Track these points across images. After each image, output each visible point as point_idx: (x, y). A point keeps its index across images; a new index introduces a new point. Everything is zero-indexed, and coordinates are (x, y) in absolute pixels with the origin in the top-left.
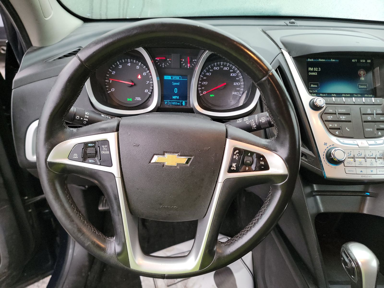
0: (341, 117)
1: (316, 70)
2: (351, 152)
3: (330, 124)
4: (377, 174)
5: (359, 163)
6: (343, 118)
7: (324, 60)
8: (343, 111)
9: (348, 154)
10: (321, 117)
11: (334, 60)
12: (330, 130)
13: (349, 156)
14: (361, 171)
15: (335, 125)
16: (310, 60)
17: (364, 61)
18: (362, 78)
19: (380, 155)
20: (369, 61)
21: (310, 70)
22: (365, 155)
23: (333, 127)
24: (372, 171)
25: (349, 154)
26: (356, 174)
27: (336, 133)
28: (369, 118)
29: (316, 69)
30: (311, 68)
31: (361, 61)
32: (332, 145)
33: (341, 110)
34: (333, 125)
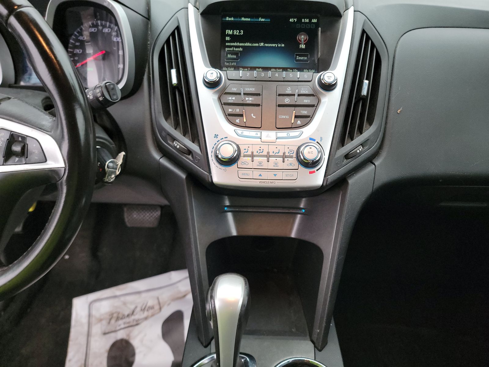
0: (247, 99)
1: (237, 34)
2: (249, 147)
3: (230, 109)
4: (282, 180)
5: (259, 164)
6: (249, 100)
7: (249, 20)
8: (252, 90)
9: (245, 151)
10: (219, 99)
11: (263, 20)
12: (229, 117)
13: (245, 154)
14: (260, 175)
15: (236, 110)
16: (230, 19)
17: (307, 21)
18: (302, 45)
19: (290, 153)
20: (314, 21)
21: (228, 33)
22: (268, 153)
23: (234, 112)
24: (275, 175)
25: (247, 150)
26: (253, 179)
27: (237, 121)
28: (287, 101)
29: (237, 32)
30: (229, 31)
31: (303, 20)
32: (225, 138)
33: (249, 89)
34: (233, 111)
